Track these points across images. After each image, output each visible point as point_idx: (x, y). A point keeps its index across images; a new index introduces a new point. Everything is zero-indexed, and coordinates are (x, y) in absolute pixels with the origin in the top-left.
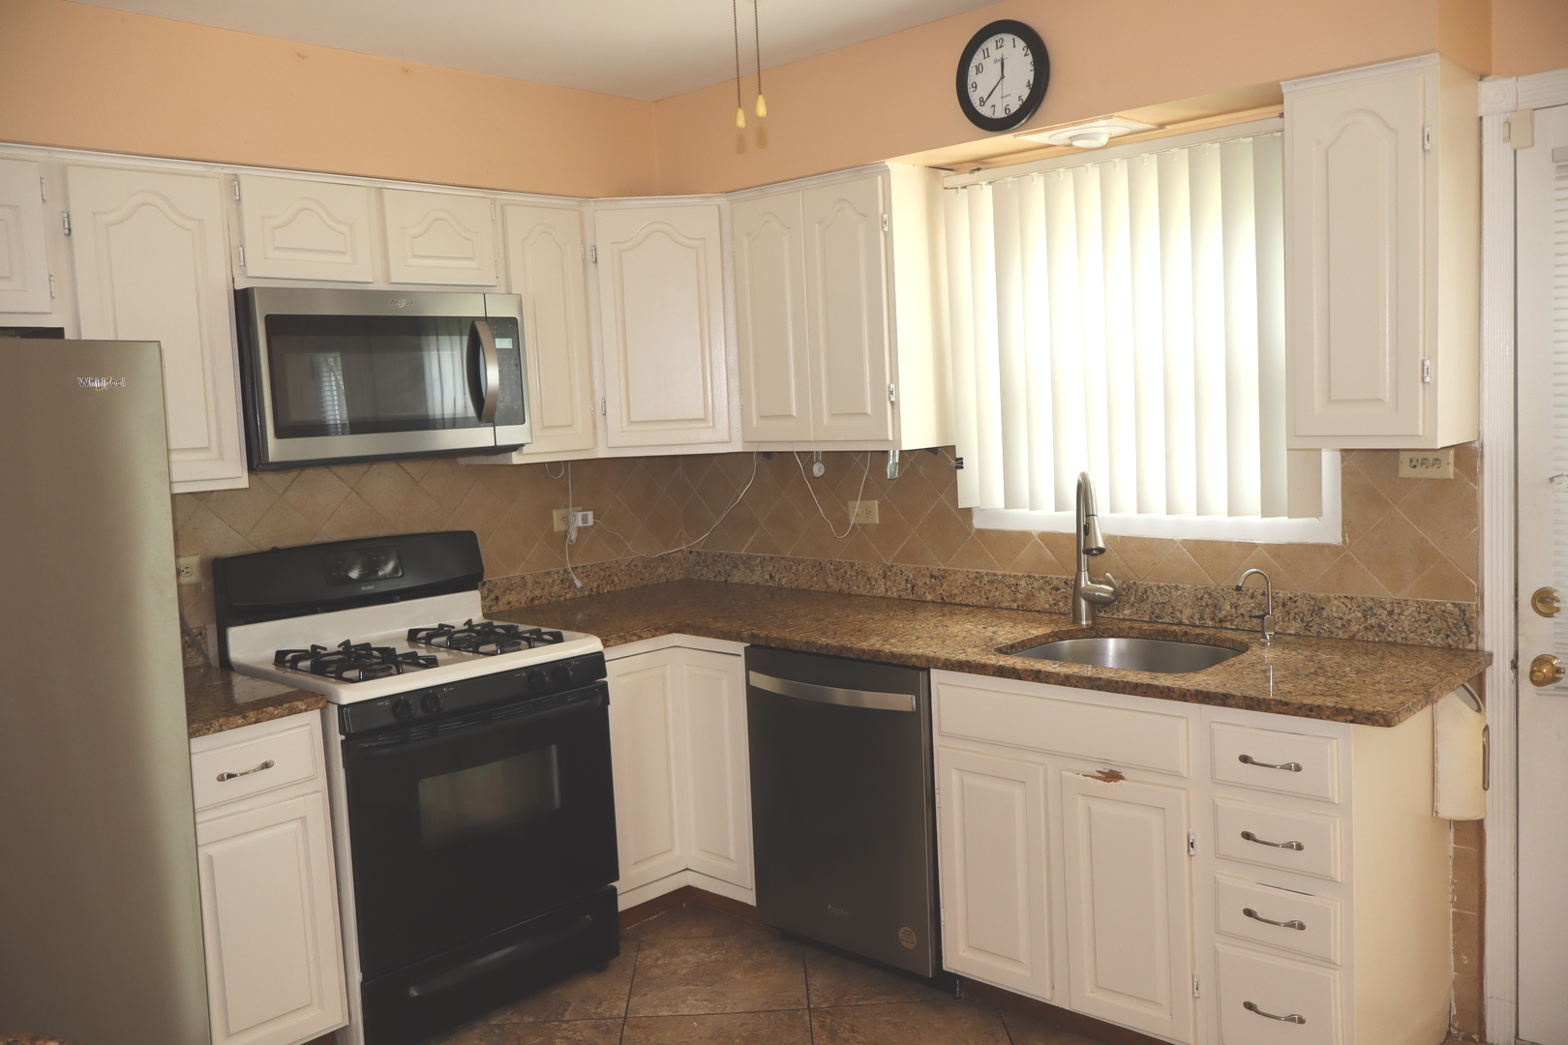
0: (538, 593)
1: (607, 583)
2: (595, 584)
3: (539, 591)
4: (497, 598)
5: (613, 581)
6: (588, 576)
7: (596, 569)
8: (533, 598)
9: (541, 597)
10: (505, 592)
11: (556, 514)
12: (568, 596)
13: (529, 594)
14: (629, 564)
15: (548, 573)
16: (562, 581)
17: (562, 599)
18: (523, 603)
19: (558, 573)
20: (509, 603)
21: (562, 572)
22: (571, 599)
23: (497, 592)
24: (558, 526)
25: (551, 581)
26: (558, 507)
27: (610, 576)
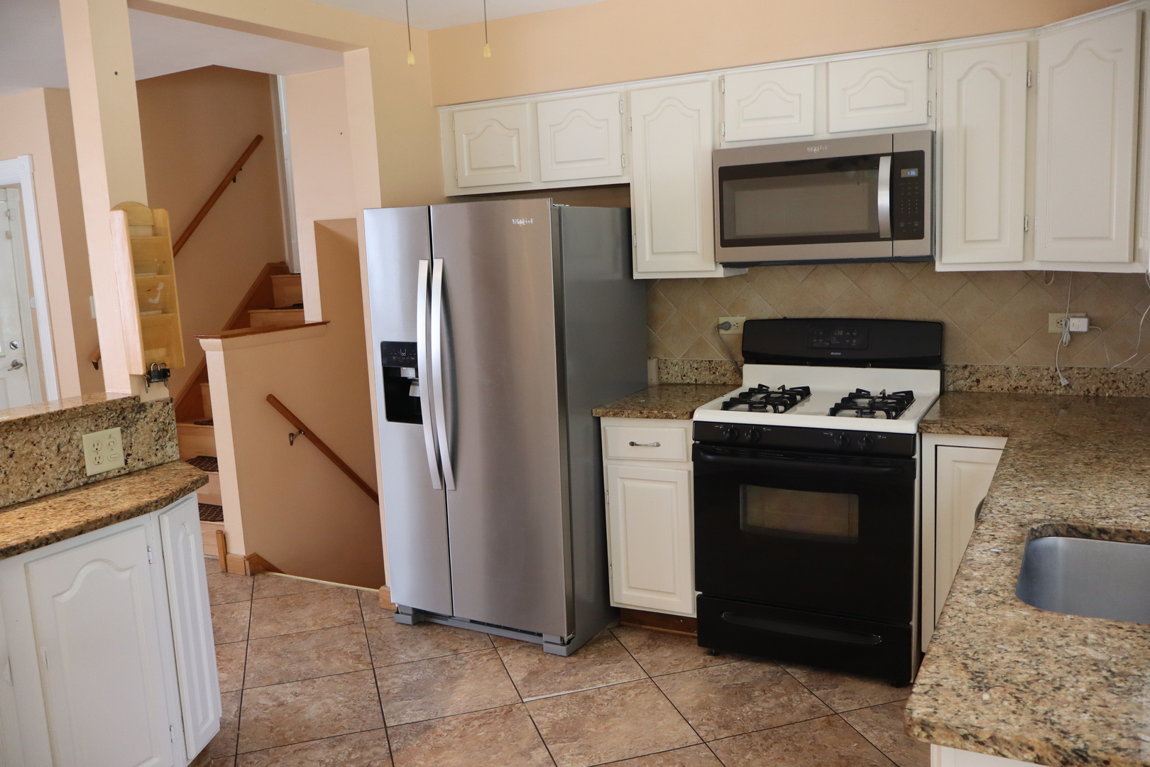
0: (1023, 383)
1: (1110, 388)
2: (1094, 387)
3: (1025, 382)
4: (978, 381)
5: (1118, 387)
6: (1085, 378)
7: (1097, 373)
8: (1017, 387)
9: (1026, 388)
10: (987, 377)
11: (1053, 318)
12: (1058, 392)
13: (1012, 382)
14: (1142, 375)
15: (1037, 369)
16: (1052, 377)
17: (1051, 393)
18: (1006, 389)
19: (1048, 369)
20: (991, 387)
21: (1052, 369)
22: (1060, 395)
23: (977, 376)
24: (1053, 328)
25: (1039, 375)
26: (1055, 311)
27: (1114, 381)
